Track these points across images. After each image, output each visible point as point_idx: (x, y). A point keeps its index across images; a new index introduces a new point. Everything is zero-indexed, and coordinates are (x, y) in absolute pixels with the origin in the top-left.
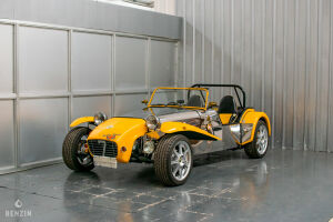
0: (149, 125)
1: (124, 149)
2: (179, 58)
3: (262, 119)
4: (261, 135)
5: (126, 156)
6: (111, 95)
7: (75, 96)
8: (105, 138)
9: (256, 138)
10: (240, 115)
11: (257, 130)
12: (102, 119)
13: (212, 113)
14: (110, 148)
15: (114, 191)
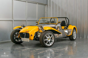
0: (39, 28)
1: (32, 35)
2: (47, 10)
3: (74, 28)
4: (74, 33)
5: (32, 38)
6: (26, 21)
7: (14, 21)
8: (25, 32)
9: (73, 34)
10: (67, 27)
11: (73, 32)
12: (24, 27)
13: (59, 25)
14: (27, 35)
15: (28, 49)
